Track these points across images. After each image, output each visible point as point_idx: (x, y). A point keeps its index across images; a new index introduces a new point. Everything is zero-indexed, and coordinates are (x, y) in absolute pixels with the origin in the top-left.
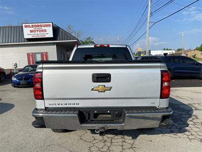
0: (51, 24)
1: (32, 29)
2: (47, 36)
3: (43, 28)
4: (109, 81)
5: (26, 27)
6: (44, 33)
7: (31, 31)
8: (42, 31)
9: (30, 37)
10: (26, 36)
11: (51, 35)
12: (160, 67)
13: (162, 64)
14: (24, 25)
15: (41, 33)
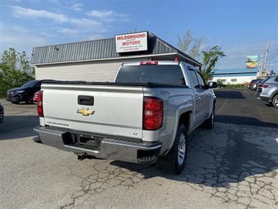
0: (146, 33)
1: (125, 41)
2: (140, 49)
3: (137, 39)
4: (92, 104)
5: (119, 38)
6: (138, 45)
7: (124, 44)
8: (136, 42)
9: (122, 51)
10: (119, 50)
11: (145, 48)
12: (143, 92)
13: (145, 89)
14: (116, 37)
15: (134, 45)
